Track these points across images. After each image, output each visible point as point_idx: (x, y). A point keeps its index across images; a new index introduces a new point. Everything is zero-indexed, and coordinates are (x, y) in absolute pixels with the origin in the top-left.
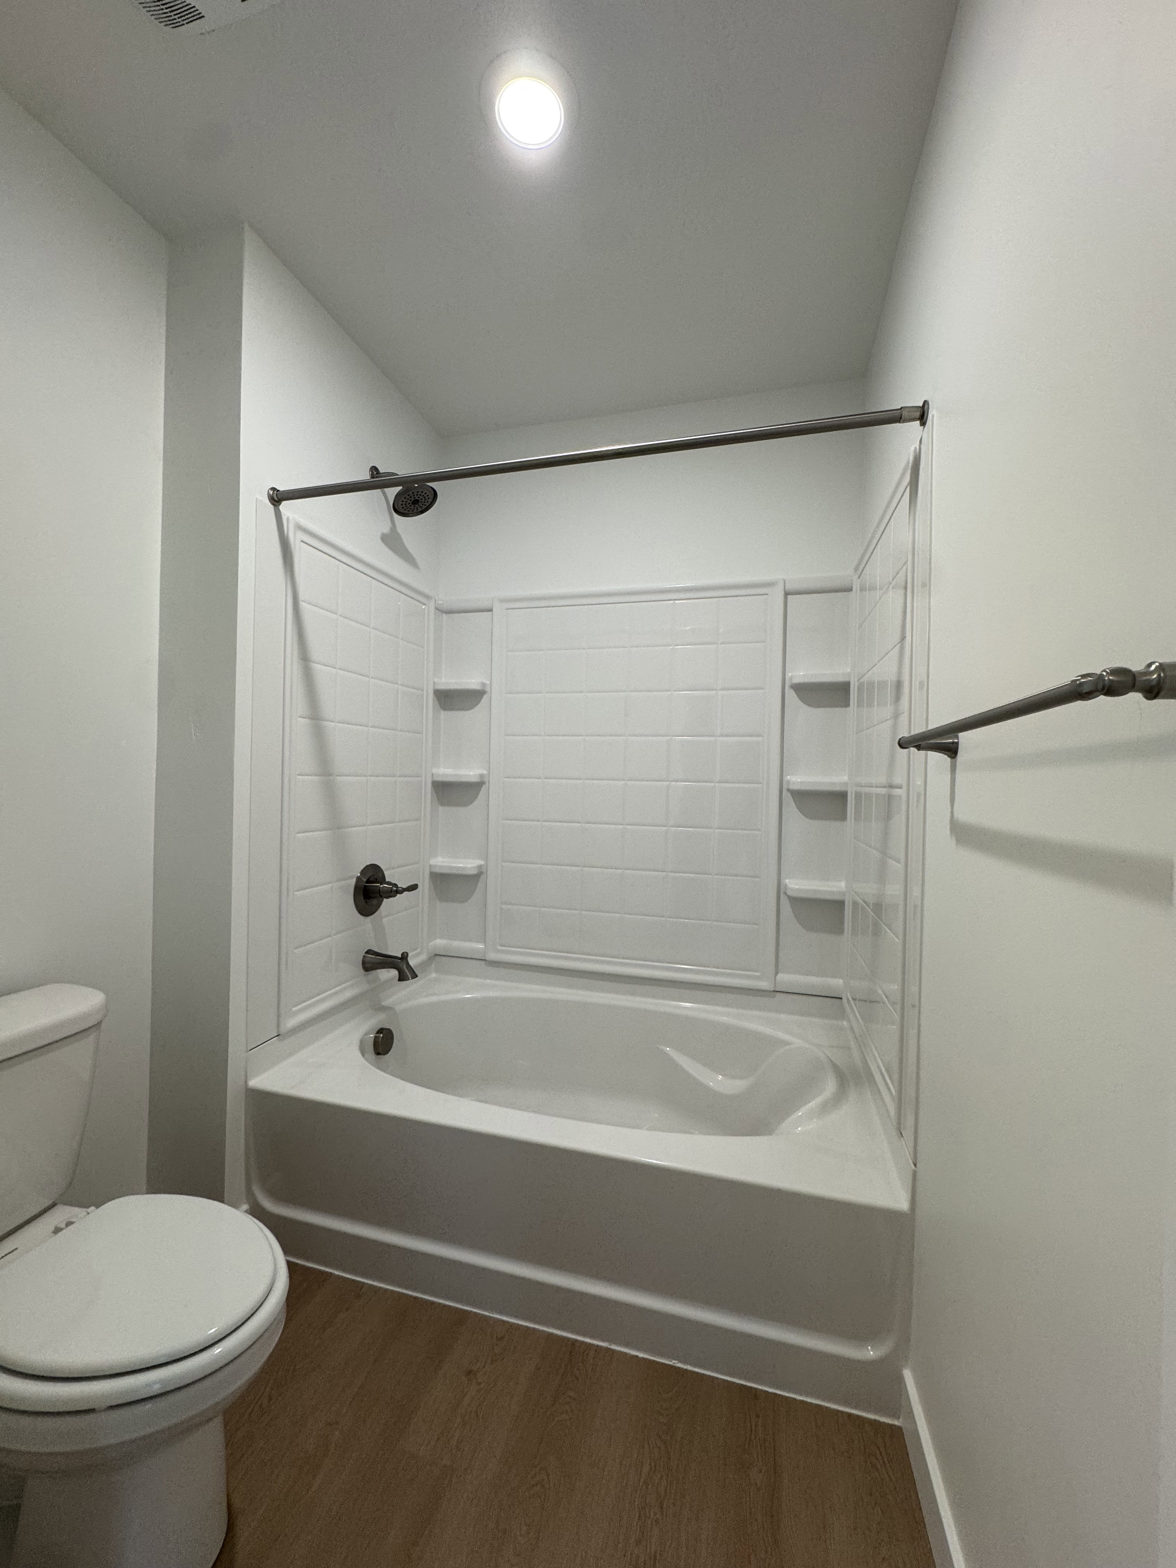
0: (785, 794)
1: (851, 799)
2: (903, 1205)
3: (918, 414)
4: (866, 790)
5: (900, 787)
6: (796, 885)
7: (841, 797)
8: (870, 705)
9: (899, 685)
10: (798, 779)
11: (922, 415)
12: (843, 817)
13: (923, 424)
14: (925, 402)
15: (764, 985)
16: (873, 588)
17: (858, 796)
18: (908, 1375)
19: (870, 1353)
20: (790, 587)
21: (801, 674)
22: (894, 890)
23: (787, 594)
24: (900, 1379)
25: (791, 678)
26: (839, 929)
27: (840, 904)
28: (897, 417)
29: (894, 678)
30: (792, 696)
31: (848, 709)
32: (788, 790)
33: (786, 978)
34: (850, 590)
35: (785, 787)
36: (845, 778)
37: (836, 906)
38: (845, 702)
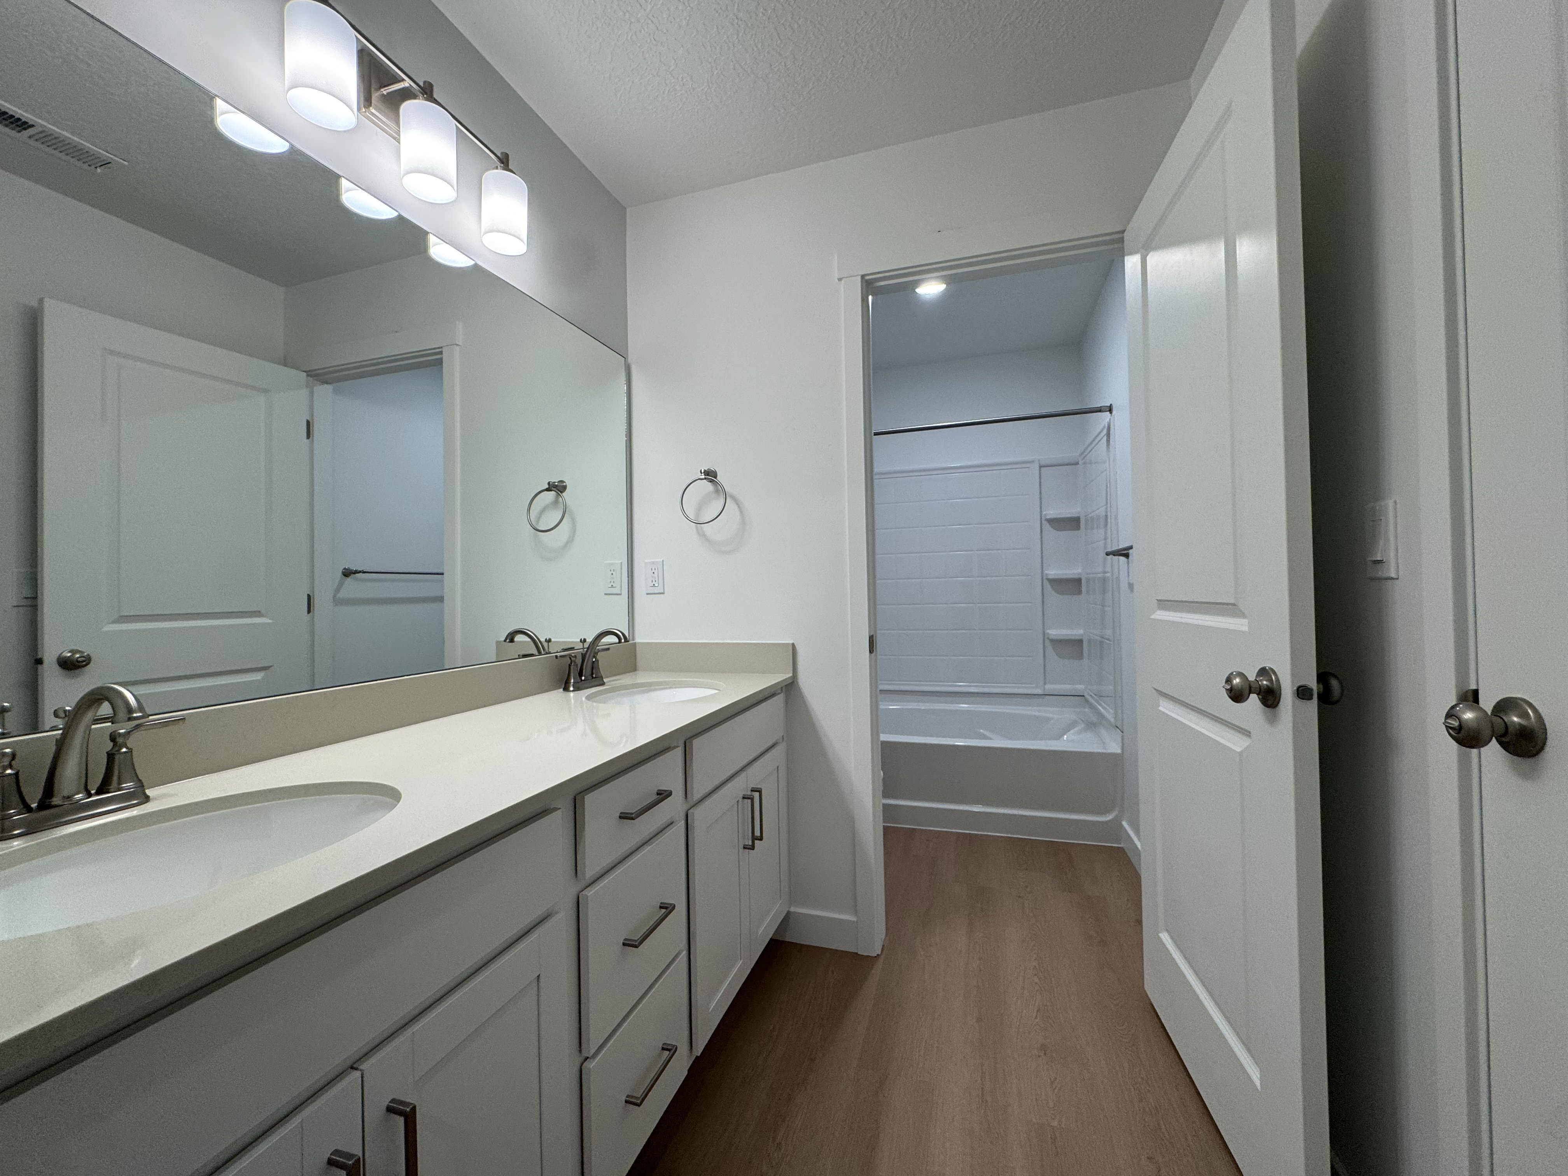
0: (1045, 582)
1: (1084, 582)
2: (1119, 751)
3: (1108, 409)
4: (1092, 576)
5: (1108, 572)
6: (1055, 632)
7: (1077, 582)
8: (1092, 529)
9: (1106, 516)
10: (1053, 572)
11: (1110, 409)
12: (1080, 592)
13: (1111, 413)
14: (1111, 405)
15: (1039, 691)
16: (1091, 463)
17: (1088, 580)
18: (1124, 823)
19: (1108, 817)
20: (1042, 463)
21: (1052, 512)
22: (1108, 632)
23: (1041, 467)
24: (1122, 826)
25: (1045, 515)
26: (1080, 656)
27: (1080, 642)
28: (1099, 410)
29: (1104, 514)
30: (1046, 525)
31: (1079, 531)
32: (1047, 579)
33: (1051, 687)
34: (1077, 464)
35: (1044, 578)
36: (1080, 571)
37: (1078, 643)
38: (1078, 528)
